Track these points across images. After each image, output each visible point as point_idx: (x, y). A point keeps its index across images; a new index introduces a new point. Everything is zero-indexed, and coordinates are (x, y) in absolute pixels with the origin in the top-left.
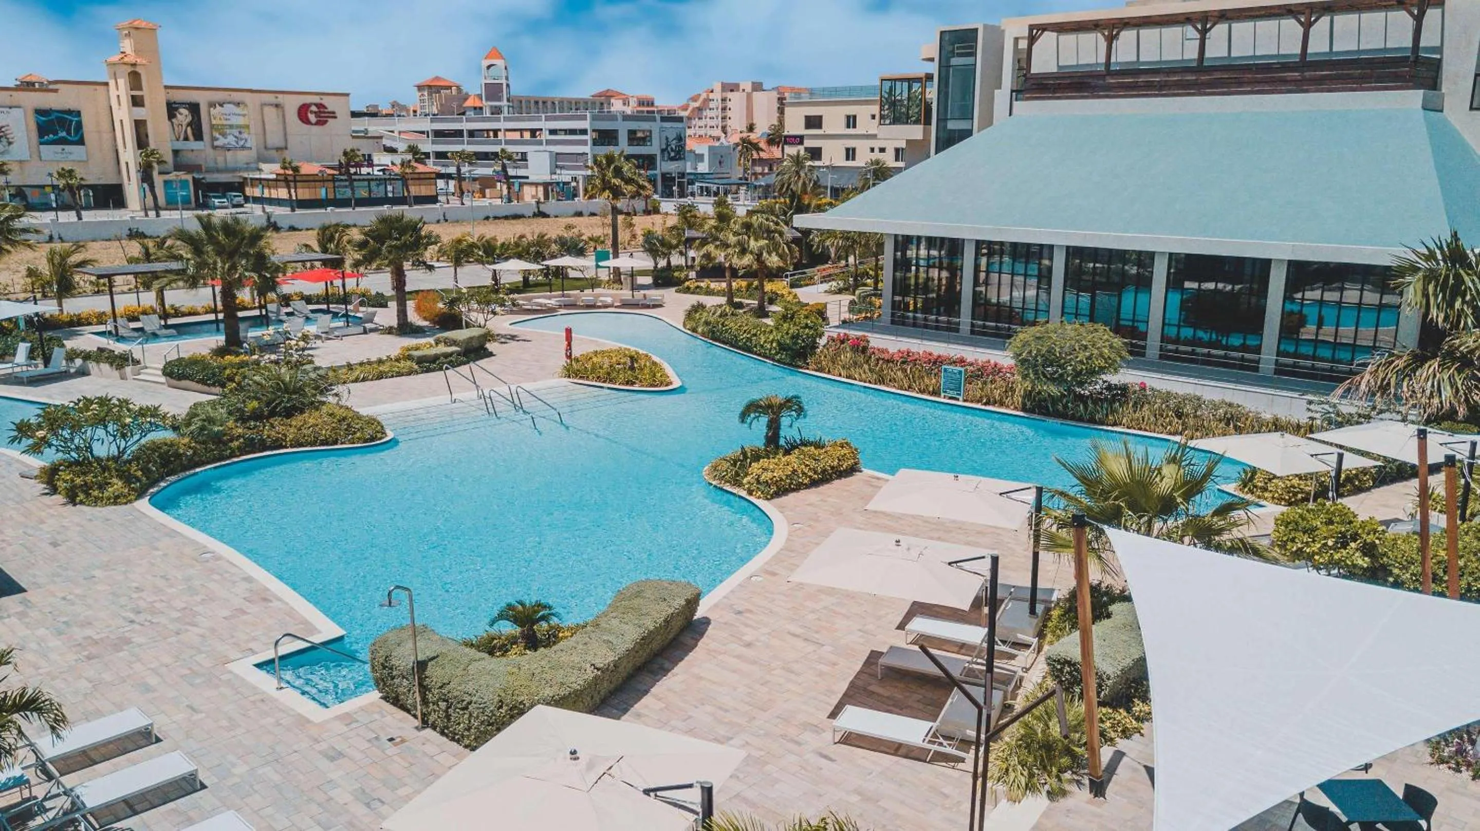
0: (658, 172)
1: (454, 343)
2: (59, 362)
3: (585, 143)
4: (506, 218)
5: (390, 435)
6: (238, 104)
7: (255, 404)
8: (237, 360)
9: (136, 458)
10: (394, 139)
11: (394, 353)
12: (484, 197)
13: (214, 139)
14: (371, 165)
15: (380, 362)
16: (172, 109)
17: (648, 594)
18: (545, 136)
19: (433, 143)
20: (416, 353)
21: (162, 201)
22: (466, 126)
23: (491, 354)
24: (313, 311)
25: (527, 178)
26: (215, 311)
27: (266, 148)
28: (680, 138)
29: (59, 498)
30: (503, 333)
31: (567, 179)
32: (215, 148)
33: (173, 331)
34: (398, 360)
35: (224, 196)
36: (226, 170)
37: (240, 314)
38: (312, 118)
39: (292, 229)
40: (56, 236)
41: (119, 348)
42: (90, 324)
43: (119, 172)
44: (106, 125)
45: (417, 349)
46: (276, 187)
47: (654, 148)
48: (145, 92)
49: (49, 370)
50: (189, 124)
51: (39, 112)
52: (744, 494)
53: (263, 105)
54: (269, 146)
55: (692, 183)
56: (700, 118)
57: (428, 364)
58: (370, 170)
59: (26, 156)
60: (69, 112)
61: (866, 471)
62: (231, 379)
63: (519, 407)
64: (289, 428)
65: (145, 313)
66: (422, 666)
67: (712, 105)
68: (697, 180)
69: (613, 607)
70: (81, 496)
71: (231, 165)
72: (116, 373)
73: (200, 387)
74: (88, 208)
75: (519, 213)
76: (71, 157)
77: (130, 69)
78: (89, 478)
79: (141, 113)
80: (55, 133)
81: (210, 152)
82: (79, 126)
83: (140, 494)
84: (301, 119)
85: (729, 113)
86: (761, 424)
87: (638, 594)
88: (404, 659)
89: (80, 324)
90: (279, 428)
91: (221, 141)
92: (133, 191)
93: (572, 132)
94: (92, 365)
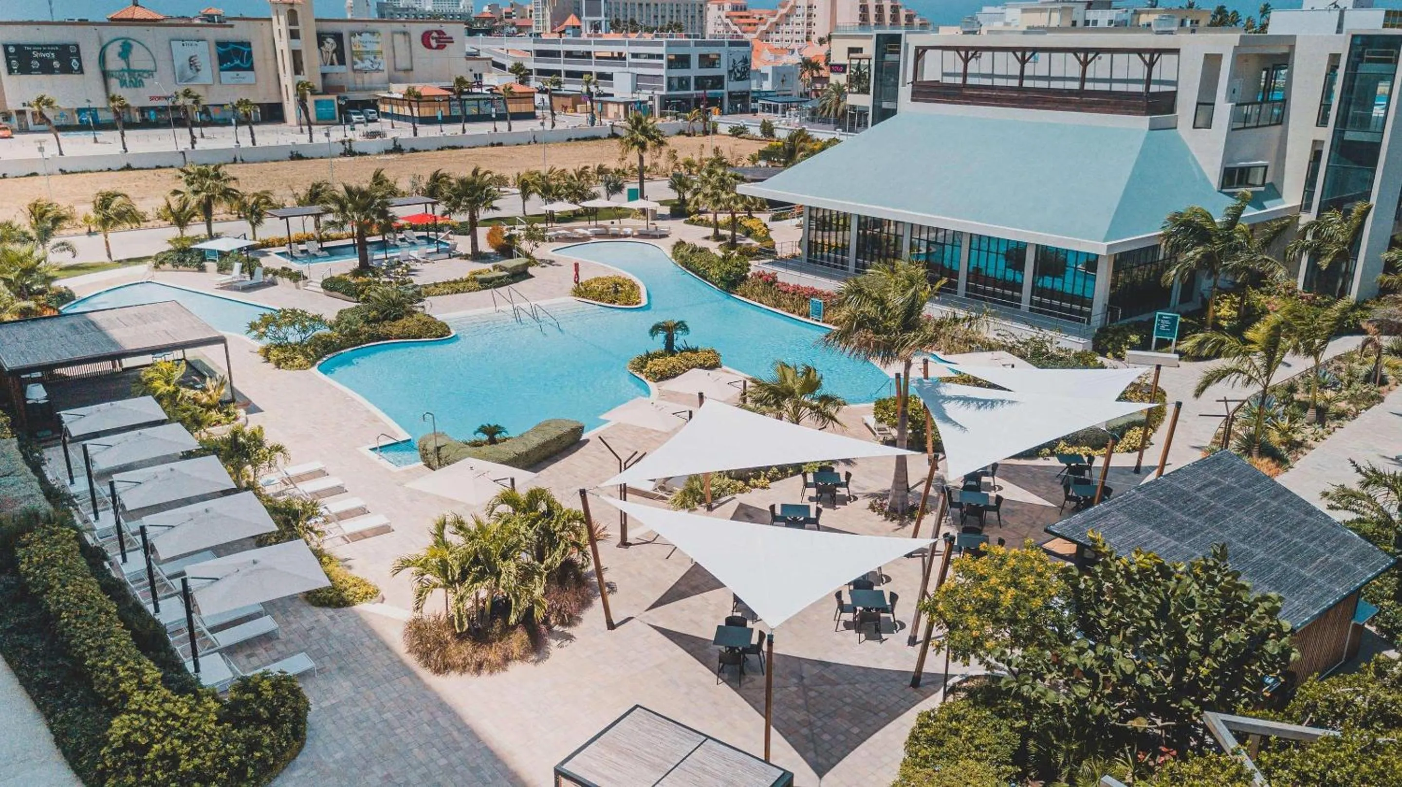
0: (725, 91)
1: (505, 269)
2: (259, 277)
3: (660, 66)
4: (585, 139)
5: (453, 333)
6: (373, 33)
7: (375, 313)
8: (365, 280)
9: (310, 344)
10: (503, 56)
11: (465, 276)
12: (576, 111)
13: (354, 63)
14: (480, 86)
15: (455, 282)
16: (321, 38)
17: (553, 425)
18: (630, 59)
19: (535, 61)
20: (480, 277)
21: (312, 116)
22: (563, 48)
23: (532, 276)
24: (418, 238)
25: (612, 95)
26: (352, 237)
27: (395, 69)
28: (746, 61)
29: (271, 365)
30: (546, 258)
31: (646, 98)
32: (355, 71)
33: (326, 253)
34: (467, 281)
35: (362, 113)
36: (364, 89)
37: (369, 239)
38: (434, 43)
39: (413, 150)
40: (238, 158)
41: (295, 266)
42: (274, 246)
43: (280, 93)
44: (270, 55)
45: (480, 273)
46: (403, 105)
47: (722, 70)
48: (300, 27)
49: (253, 282)
50: (334, 51)
51: (219, 44)
52: (643, 377)
53: (394, 33)
54: (398, 67)
55: (755, 100)
56: (788, 24)
57: (487, 283)
58: (479, 90)
59: (210, 82)
60: (242, 44)
61: (724, 367)
62: (362, 292)
63: (535, 318)
64: (397, 327)
65: (308, 239)
66: (438, 448)
67: (799, 12)
68: (760, 98)
69: (533, 430)
70: (283, 364)
71: (367, 85)
72: (293, 285)
73: (343, 296)
74: (257, 123)
75: (597, 135)
76: (244, 81)
77: (289, 8)
78: (287, 354)
79: (297, 44)
80: (232, 62)
81: (351, 74)
82: (250, 54)
83: (313, 364)
84: (425, 46)
85: (814, 20)
86: (661, 336)
87: (548, 425)
88: (431, 446)
89: (267, 246)
90: (389, 328)
91: (359, 65)
92: (291, 109)
93: (651, 56)
94: (278, 279)
